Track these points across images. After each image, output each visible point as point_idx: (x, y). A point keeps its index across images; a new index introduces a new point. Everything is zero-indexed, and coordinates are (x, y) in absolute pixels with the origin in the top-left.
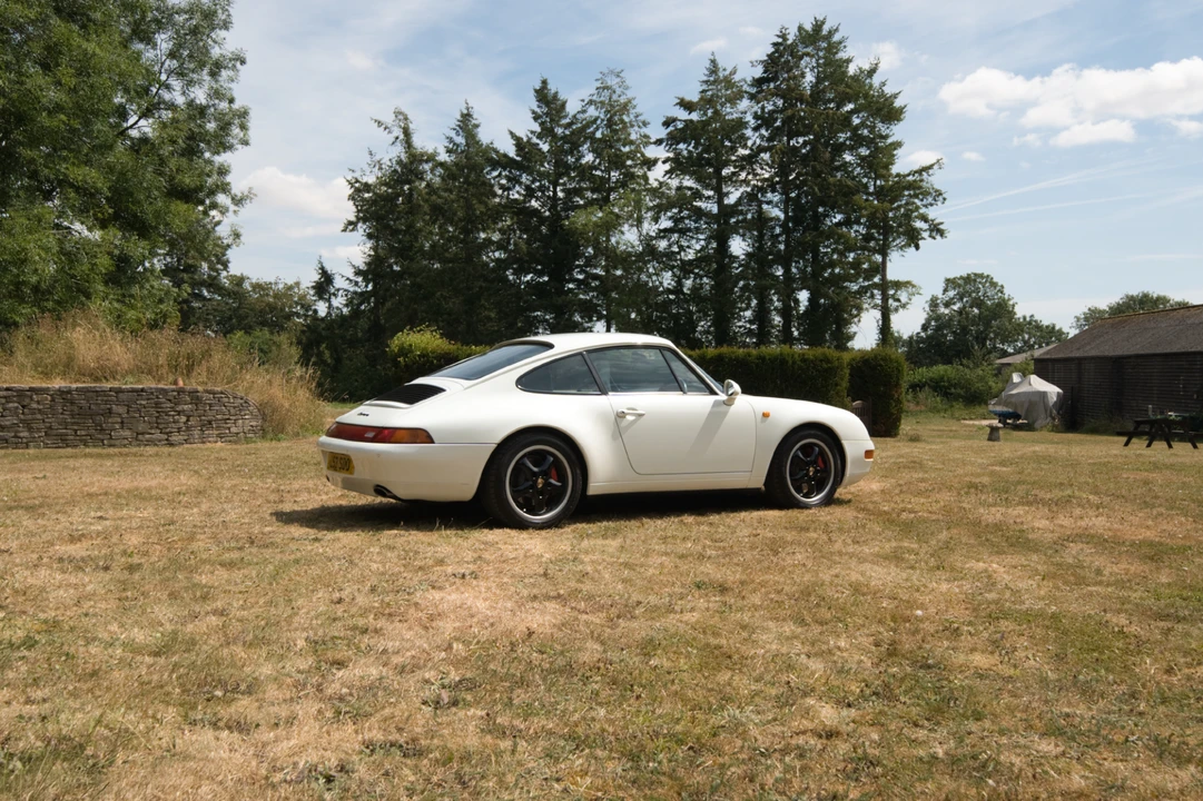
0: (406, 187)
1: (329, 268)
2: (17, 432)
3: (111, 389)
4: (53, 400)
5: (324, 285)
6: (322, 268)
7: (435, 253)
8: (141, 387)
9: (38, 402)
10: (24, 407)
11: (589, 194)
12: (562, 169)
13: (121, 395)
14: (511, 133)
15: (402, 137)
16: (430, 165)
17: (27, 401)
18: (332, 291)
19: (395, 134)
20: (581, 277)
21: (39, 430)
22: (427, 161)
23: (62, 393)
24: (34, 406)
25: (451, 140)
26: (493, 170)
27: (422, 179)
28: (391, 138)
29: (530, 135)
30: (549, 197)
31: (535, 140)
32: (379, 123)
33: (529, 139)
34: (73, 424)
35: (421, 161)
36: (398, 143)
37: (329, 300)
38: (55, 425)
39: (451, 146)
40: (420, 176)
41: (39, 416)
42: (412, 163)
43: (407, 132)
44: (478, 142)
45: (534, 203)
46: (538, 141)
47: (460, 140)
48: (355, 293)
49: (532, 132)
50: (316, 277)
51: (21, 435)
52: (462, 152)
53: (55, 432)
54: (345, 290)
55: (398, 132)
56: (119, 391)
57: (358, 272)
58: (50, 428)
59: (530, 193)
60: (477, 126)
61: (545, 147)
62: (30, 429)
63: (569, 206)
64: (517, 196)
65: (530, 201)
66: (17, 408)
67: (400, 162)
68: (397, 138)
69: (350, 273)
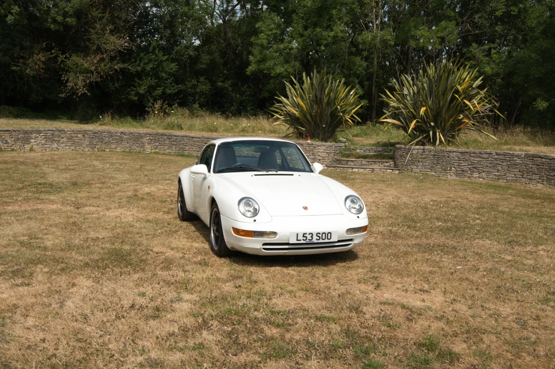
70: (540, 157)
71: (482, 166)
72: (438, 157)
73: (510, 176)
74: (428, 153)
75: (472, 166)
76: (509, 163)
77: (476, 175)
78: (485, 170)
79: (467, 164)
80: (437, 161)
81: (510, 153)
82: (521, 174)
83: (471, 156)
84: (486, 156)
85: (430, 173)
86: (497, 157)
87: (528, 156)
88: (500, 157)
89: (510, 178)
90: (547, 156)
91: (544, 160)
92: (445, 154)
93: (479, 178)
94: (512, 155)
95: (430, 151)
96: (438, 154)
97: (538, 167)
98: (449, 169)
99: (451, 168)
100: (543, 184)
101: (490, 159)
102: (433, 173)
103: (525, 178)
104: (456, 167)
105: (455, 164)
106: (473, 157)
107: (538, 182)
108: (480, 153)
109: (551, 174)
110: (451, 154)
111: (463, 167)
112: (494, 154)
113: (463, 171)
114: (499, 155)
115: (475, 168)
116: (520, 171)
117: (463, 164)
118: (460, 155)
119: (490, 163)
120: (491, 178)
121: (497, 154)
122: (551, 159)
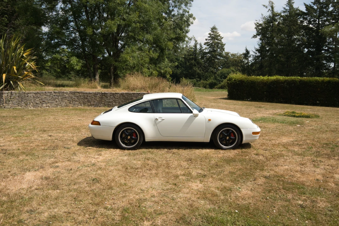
0: (271, 24)
1: (248, 49)
2: (113, 103)
3: (132, 93)
4: (120, 96)
5: (247, 54)
6: (247, 50)
7: (279, 43)
8: (139, 93)
9: (117, 96)
10: (114, 97)
11: (331, 21)
12: (322, 13)
13: (134, 95)
14: (305, 4)
15: (271, 9)
16: (279, 17)
17: (115, 96)
18: (249, 56)
19: (269, 8)
20: (326, 48)
21: (117, 103)
22: (278, 16)
23: (122, 94)
24: (116, 97)
25: (285, 8)
26: (298, 16)
27: (277, 21)
28: (268, 10)
29: (311, 4)
30: (316, 23)
31: (312, 5)
32: (264, 6)
33: (310, 5)
34: (124, 101)
35: (277, 16)
36: (270, 11)
37: (248, 59)
38: (120, 102)
39: (284, 10)
40: (275, 20)
41: (117, 100)
42: (273, 17)
43: (272, 7)
44: (293, 8)
45: (311, 26)
46: (313, 6)
47: (288, 8)
48: (255, 56)
49: (312, 3)
50: (245, 52)
51: (114, 104)
52: (288, 12)
53: (120, 103)
54: (253, 55)
55: (270, 8)
56: (134, 94)
57: (257, 50)
58: (119, 102)
59: (310, 22)
60: (293, 3)
61: (315, 7)
62: (115, 102)
63: (323, 25)
64: (306, 24)
65: (309, 25)
66: (112, 97)
67: (270, 17)
68: (269, 9)
69: (254, 51)
70: (78, 93)
71: (47, 100)
72: (21, 97)
73: (63, 104)
74: (15, 95)
75: (42, 101)
76: (62, 97)
77: (44, 105)
78: (50, 102)
79: (39, 100)
80: (21, 99)
81: (62, 92)
82: (69, 102)
83: (40, 95)
84: (49, 94)
85: (18, 107)
86: (55, 94)
87: (71, 93)
88: (57, 94)
89: (63, 105)
90: (82, 92)
91: (80, 94)
92: (26, 95)
93: (46, 106)
94: (63, 92)
95: (16, 94)
96: (21, 95)
97: (78, 98)
98: (29, 103)
99: (30, 103)
100: (82, 106)
101: (51, 96)
102: (20, 107)
103: (71, 104)
104: (33, 102)
105: (32, 100)
106: (42, 95)
107: (79, 105)
108: (45, 93)
109: (85, 100)
110: (29, 95)
111: (37, 102)
112: (53, 93)
113: (37, 104)
114: (56, 93)
115: (44, 101)
116: (68, 101)
117: (36, 100)
118: (34, 95)
119: (51, 98)
120: (53, 106)
121: (55, 93)
122: (84, 94)
